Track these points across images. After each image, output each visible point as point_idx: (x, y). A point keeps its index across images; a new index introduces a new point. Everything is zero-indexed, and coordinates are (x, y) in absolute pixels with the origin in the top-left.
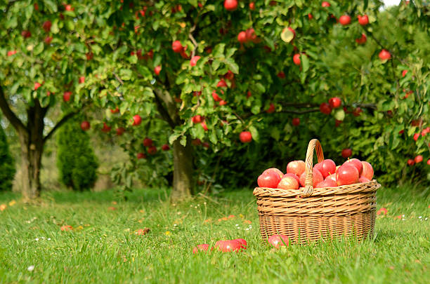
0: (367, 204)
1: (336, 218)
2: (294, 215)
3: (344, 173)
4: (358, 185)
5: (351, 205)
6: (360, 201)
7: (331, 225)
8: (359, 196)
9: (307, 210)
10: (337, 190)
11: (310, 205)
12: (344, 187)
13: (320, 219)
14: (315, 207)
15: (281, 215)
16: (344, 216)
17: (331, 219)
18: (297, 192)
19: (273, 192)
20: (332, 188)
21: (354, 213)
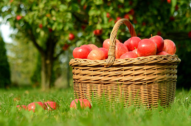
0: (164, 74)
1: (134, 87)
2: (98, 82)
3: (143, 46)
4: (155, 57)
5: (147, 75)
6: (157, 72)
7: (130, 92)
8: (156, 67)
9: (109, 78)
10: (135, 60)
11: (112, 73)
12: (141, 58)
13: (120, 87)
14: (116, 76)
15: (87, 82)
16: (141, 84)
17: (129, 87)
18: (101, 62)
19: (82, 62)
20: (131, 59)
21: (151, 82)
